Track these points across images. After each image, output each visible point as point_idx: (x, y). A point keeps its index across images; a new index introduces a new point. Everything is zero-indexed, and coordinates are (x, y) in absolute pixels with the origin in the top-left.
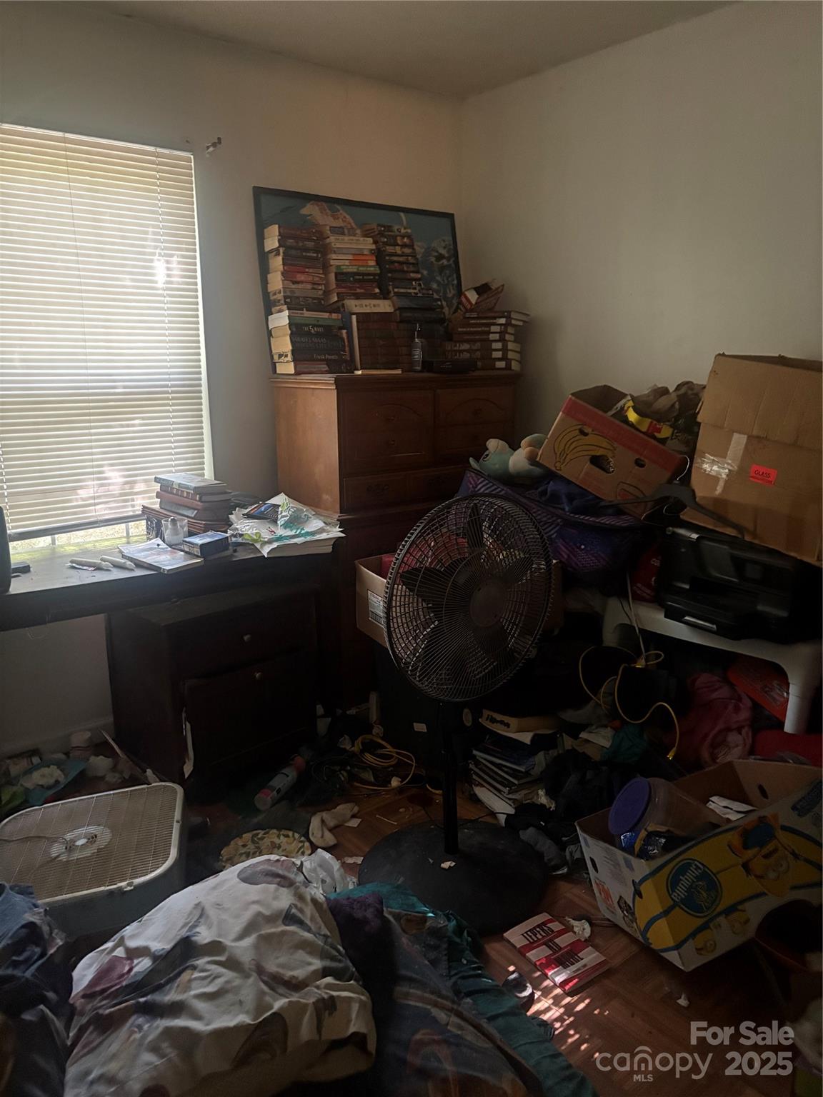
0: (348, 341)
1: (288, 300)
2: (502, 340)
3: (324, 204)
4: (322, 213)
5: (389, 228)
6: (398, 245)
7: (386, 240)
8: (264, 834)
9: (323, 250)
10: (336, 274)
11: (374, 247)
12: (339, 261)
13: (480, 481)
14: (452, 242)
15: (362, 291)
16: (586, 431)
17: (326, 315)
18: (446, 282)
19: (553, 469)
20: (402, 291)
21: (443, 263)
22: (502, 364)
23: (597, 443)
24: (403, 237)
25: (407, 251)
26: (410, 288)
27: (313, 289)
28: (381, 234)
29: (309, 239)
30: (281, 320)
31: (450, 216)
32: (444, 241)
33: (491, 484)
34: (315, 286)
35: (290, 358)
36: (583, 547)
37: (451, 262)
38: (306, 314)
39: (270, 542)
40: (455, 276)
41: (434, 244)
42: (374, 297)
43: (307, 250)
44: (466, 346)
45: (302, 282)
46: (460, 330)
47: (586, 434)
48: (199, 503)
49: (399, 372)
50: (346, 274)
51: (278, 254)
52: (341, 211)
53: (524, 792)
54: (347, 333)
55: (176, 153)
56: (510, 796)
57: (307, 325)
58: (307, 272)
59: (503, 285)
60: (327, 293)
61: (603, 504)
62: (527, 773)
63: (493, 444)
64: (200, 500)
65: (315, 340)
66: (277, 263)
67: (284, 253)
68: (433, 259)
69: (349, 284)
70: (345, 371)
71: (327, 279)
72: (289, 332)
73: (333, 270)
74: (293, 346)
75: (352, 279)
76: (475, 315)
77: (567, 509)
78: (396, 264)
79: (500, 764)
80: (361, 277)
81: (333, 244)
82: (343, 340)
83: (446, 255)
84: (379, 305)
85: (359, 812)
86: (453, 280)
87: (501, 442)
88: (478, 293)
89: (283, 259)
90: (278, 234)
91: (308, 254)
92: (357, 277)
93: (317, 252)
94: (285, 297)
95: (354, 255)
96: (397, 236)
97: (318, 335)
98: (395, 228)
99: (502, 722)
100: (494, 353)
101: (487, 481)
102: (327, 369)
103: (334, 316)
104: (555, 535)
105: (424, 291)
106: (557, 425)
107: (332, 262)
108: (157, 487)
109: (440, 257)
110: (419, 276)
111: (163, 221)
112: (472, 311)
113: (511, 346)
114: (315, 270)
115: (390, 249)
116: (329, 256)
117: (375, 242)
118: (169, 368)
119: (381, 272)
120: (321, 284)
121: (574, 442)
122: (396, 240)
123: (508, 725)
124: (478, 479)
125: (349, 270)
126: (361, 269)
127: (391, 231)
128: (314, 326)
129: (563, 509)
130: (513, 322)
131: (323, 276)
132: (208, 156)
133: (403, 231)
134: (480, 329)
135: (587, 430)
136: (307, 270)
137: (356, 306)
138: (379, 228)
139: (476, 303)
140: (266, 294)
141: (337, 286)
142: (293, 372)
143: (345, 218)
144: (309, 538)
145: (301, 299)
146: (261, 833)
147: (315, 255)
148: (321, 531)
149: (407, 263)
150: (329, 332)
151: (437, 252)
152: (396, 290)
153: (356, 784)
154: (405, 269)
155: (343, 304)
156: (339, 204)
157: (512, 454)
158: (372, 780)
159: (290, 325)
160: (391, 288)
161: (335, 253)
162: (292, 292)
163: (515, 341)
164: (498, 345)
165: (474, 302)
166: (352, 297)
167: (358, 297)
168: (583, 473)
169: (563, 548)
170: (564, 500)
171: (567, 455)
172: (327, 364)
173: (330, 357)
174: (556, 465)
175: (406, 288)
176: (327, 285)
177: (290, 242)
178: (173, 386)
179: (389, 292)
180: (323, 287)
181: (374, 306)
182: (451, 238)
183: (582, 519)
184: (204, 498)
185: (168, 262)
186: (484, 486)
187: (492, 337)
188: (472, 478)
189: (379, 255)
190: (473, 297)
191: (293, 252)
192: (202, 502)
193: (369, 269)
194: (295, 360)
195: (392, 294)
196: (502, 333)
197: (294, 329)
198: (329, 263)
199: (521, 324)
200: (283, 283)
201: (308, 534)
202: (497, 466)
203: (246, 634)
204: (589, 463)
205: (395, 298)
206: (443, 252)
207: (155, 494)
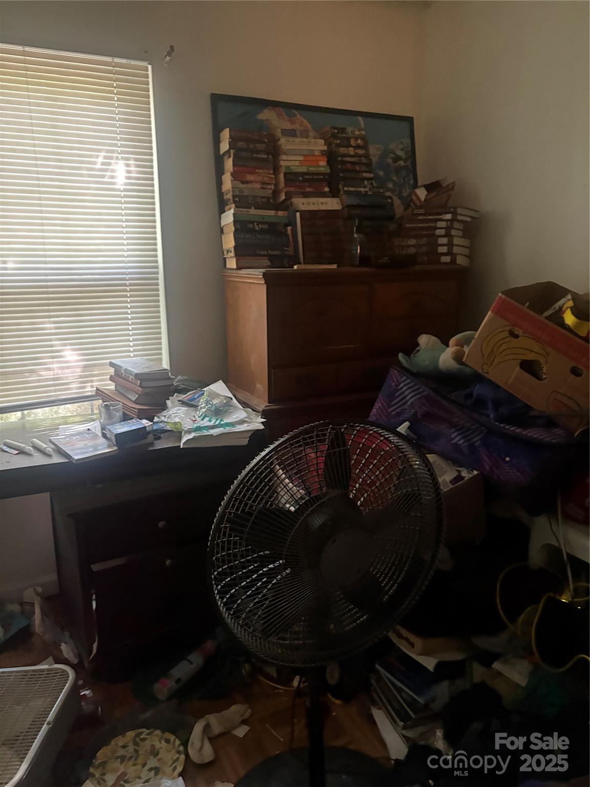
0: (293, 237)
1: (237, 199)
2: (448, 235)
3: (281, 109)
4: (278, 117)
5: (343, 130)
6: (351, 146)
7: (339, 142)
8: (148, 734)
9: (275, 152)
10: (285, 174)
11: (325, 148)
12: (291, 162)
13: (403, 379)
14: (410, 145)
15: (312, 190)
16: (516, 333)
17: (272, 213)
18: (402, 181)
19: (480, 371)
20: (352, 189)
21: (400, 165)
22: (446, 259)
23: (530, 348)
24: (357, 139)
25: (360, 152)
26: (360, 187)
27: (262, 188)
28: (334, 136)
29: (262, 142)
30: (228, 218)
31: (410, 120)
32: (402, 143)
33: (414, 384)
34: (265, 186)
35: (232, 254)
36: (508, 459)
37: (409, 162)
38: (253, 211)
39: (189, 432)
40: (411, 176)
41: (392, 146)
42: (324, 195)
43: (258, 152)
44: (413, 242)
45: (251, 182)
46: (408, 225)
47: (516, 336)
48: (140, 388)
49: (335, 266)
50: (297, 174)
51: (229, 157)
52: (298, 116)
53: (420, 729)
54: (291, 230)
55: (133, 62)
56: (404, 732)
57: (253, 222)
58: (257, 173)
59: (454, 183)
60: (276, 193)
61: (532, 413)
62: (426, 706)
63: (424, 340)
64: (140, 386)
65: (259, 236)
66: (229, 164)
67: (234, 155)
68: (390, 161)
69: (298, 184)
70: (287, 266)
71: (277, 179)
72: (233, 229)
73: (283, 170)
74: (235, 243)
75: (301, 178)
76: (422, 211)
77: (492, 416)
78: (348, 165)
79: (400, 688)
80: (311, 177)
81: (283, 146)
82: (287, 236)
83: (404, 157)
84: (326, 203)
85: (251, 715)
86: (410, 180)
87: (433, 338)
88: (428, 191)
89: (233, 160)
90: (228, 137)
91: (259, 156)
92: (307, 177)
93: (268, 154)
94: (234, 196)
95: (303, 155)
96: (350, 138)
97: (262, 231)
98: (349, 130)
99: (407, 640)
100: (439, 248)
101: (409, 380)
102: (269, 264)
103: (280, 213)
104: (479, 442)
105: (376, 190)
106: (485, 324)
107: (282, 163)
108: (112, 370)
109: (397, 159)
110: (372, 175)
111: (121, 126)
112: (420, 207)
113: (456, 241)
114: (266, 171)
115: (343, 150)
116: (280, 158)
117: (329, 144)
118: (126, 263)
119: (331, 172)
120: (269, 184)
121: (502, 344)
122: (350, 141)
123: (412, 645)
124: (402, 378)
125: (298, 170)
126: (311, 169)
127: (346, 133)
128: (259, 223)
129: (488, 416)
130: (459, 218)
131: (273, 176)
132: (166, 65)
133: (357, 133)
134: (427, 225)
135: (518, 331)
136: (257, 171)
137: (303, 204)
138: (333, 130)
139: (425, 200)
140: (220, 194)
141: (285, 185)
142: (235, 267)
143: (302, 121)
144: (228, 430)
145: (250, 198)
146: (146, 731)
147: (266, 156)
148: (242, 422)
149: (360, 163)
150: (274, 230)
151: (395, 154)
152: (346, 189)
153: (260, 678)
154: (358, 168)
155: (291, 203)
156: (295, 109)
157: (443, 351)
158: (275, 675)
159: (235, 222)
160: (341, 186)
161: (285, 154)
162: (241, 190)
163: (463, 237)
164: (444, 240)
165: (423, 199)
166: (300, 196)
167: (306, 195)
168: (513, 377)
169: (486, 458)
170: (490, 406)
171: (495, 357)
172: (269, 260)
173: (272, 253)
174: (484, 367)
175: (356, 187)
176: (276, 185)
177: (241, 144)
178: (130, 279)
179: (339, 191)
180: (273, 187)
181: (322, 203)
182: (410, 141)
183: (508, 429)
184: (144, 384)
185: (128, 165)
186: (405, 385)
187: (438, 232)
188: (396, 376)
189: (331, 157)
190: (422, 193)
191: (244, 154)
192: (142, 388)
193: (319, 169)
194: (237, 255)
195: (342, 192)
196: (448, 229)
197: (239, 227)
198: (279, 163)
199: (469, 219)
200: (232, 183)
201: (227, 425)
202: (427, 363)
203: (161, 520)
204: (518, 368)
205: (344, 196)
206: (400, 153)
207: (109, 377)
